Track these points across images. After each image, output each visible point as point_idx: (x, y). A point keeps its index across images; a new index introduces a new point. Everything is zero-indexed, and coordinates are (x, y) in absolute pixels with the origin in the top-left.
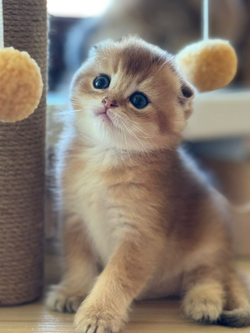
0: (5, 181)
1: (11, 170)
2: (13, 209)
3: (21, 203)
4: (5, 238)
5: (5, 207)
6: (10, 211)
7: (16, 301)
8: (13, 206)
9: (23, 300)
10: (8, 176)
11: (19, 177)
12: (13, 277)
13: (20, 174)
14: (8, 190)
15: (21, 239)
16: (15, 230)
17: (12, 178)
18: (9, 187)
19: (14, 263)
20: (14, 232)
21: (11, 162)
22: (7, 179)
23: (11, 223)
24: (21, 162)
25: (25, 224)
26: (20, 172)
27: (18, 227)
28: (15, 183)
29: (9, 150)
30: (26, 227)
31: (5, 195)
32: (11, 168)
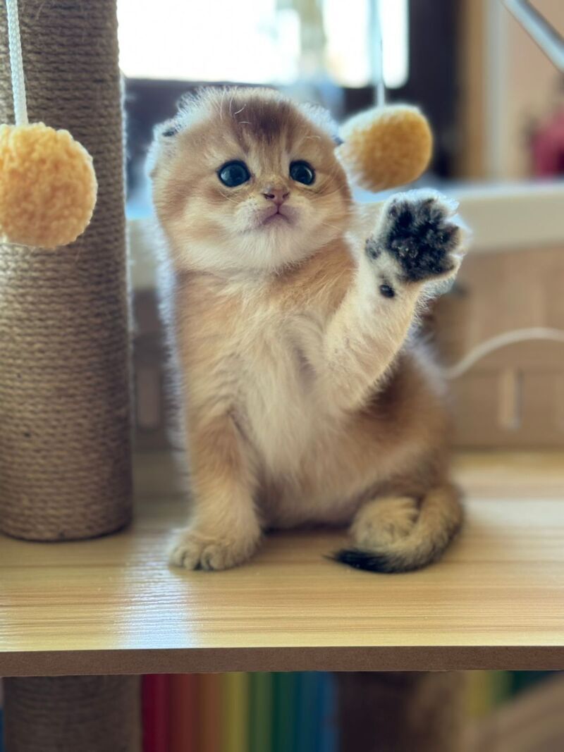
0: (61, 343)
1: (70, 326)
2: (76, 388)
3: (89, 378)
4: (65, 435)
5: (63, 385)
6: (71, 391)
7: (89, 533)
8: (76, 383)
9: (99, 530)
10: (65, 336)
11: (83, 336)
12: (82, 496)
13: (84, 333)
14: (66, 359)
15: (91, 435)
16: (81, 421)
17: (72, 338)
18: (68, 353)
19: (82, 474)
20: (80, 425)
21: (69, 314)
22: (65, 339)
23: (74, 410)
24: (85, 313)
25: (97, 411)
26: (84, 329)
27: (85, 417)
28: (77, 346)
29: (64, 294)
30: (98, 415)
31: (62, 367)
32: (69, 323)
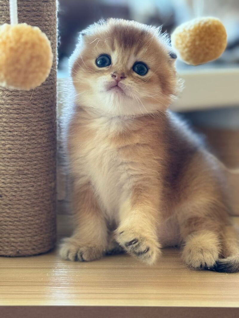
0: (21, 145)
1: (26, 136)
2: (28, 170)
3: (35, 165)
4: (21, 196)
5: (21, 168)
6: (26, 172)
7: (33, 252)
8: (28, 167)
9: (39, 251)
10: (23, 140)
11: (33, 141)
12: (30, 231)
13: (34, 139)
14: (23, 153)
15: (36, 197)
16: (30, 188)
17: (27, 142)
18: (25, 150)
19: (30, 218)
20: (29, 190)
21: (25, 128)
22: (22, 143)
23: (27, 182)
24: (34, 128)
25: (39, 183)
26: (34, 137)
27: (33, 186)
28: (30, 147)
29: (23, 118)
30: (40, 186)
31: (21, 158)
32: (25, 133)
